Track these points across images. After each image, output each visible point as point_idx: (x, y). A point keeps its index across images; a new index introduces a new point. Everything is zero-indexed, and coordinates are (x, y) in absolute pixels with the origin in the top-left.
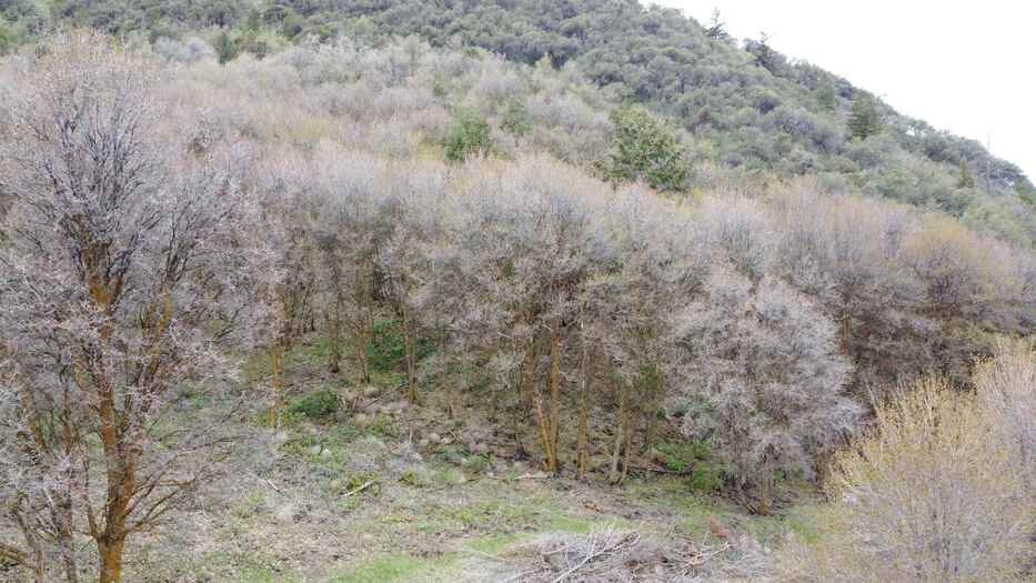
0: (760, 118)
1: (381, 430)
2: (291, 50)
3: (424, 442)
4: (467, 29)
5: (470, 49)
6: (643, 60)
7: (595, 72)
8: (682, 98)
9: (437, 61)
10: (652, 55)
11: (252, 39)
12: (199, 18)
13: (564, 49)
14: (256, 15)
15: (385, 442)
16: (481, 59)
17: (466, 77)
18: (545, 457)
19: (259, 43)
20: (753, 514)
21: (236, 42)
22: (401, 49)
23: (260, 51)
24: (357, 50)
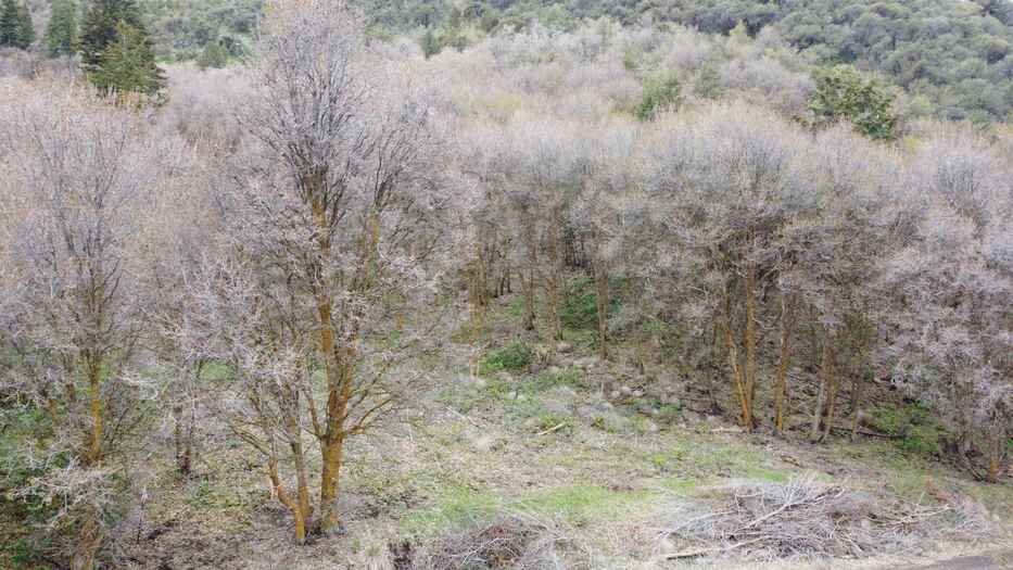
0: (987, 69)
1: (574, 382)
2: (488, 41)
3: (615, 394)
4: (658, 6)
5: (660, 24)
6: (847, 19)
7: (794, 36)
8: (892, 55)
9: (628, 38)
10: (858, 14)
11: (454, 34)
12: (407, 20)
13: (760, 16)
14: (457, 14)
15: (578, 392)
16: (673, 33)
17: (657, 52)
18: (741, 412)
19: (460, 38)
20: (978, 480)
21: (440, 39)
22: (592, 31)
23: (460, 45)
24: (550, 36)
